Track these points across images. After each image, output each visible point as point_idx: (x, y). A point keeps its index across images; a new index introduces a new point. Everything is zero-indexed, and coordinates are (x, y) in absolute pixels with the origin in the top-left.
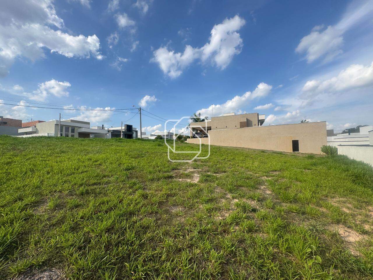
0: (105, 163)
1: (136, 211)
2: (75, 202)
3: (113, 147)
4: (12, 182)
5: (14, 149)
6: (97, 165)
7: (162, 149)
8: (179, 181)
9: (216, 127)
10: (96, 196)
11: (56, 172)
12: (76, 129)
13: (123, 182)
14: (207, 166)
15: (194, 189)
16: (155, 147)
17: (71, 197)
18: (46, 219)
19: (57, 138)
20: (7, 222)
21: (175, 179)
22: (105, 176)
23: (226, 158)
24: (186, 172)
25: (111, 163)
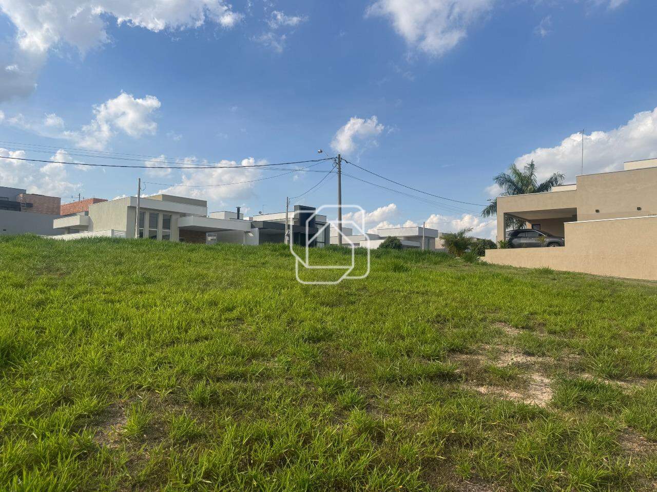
0: (252, 316)
1: (354, 479)
2: (187, 427)
3: (269, 270)
4: (48, 352)
5: (49, 269)
6: (233, 320)
7: (406, 282)
8: (480, 394)
9: (597, 211)
10: (237, 415)
11: (138, 333)
12: (174, 218)
13: (304, 376)
14: (577, 351)
15: (541, 427)
16: (384, 274)
17: (176, 408)
18: (123, 462)
19: (132, 242)
20: (44, 457)
21: (463, 387)
22: (255, 356)
23: (647, 322)
24: (500, 365)
25: (268, 318)
